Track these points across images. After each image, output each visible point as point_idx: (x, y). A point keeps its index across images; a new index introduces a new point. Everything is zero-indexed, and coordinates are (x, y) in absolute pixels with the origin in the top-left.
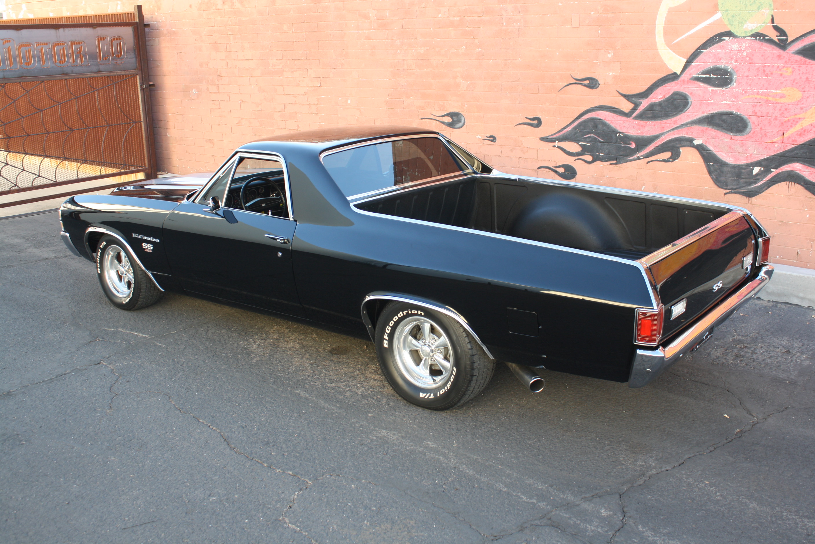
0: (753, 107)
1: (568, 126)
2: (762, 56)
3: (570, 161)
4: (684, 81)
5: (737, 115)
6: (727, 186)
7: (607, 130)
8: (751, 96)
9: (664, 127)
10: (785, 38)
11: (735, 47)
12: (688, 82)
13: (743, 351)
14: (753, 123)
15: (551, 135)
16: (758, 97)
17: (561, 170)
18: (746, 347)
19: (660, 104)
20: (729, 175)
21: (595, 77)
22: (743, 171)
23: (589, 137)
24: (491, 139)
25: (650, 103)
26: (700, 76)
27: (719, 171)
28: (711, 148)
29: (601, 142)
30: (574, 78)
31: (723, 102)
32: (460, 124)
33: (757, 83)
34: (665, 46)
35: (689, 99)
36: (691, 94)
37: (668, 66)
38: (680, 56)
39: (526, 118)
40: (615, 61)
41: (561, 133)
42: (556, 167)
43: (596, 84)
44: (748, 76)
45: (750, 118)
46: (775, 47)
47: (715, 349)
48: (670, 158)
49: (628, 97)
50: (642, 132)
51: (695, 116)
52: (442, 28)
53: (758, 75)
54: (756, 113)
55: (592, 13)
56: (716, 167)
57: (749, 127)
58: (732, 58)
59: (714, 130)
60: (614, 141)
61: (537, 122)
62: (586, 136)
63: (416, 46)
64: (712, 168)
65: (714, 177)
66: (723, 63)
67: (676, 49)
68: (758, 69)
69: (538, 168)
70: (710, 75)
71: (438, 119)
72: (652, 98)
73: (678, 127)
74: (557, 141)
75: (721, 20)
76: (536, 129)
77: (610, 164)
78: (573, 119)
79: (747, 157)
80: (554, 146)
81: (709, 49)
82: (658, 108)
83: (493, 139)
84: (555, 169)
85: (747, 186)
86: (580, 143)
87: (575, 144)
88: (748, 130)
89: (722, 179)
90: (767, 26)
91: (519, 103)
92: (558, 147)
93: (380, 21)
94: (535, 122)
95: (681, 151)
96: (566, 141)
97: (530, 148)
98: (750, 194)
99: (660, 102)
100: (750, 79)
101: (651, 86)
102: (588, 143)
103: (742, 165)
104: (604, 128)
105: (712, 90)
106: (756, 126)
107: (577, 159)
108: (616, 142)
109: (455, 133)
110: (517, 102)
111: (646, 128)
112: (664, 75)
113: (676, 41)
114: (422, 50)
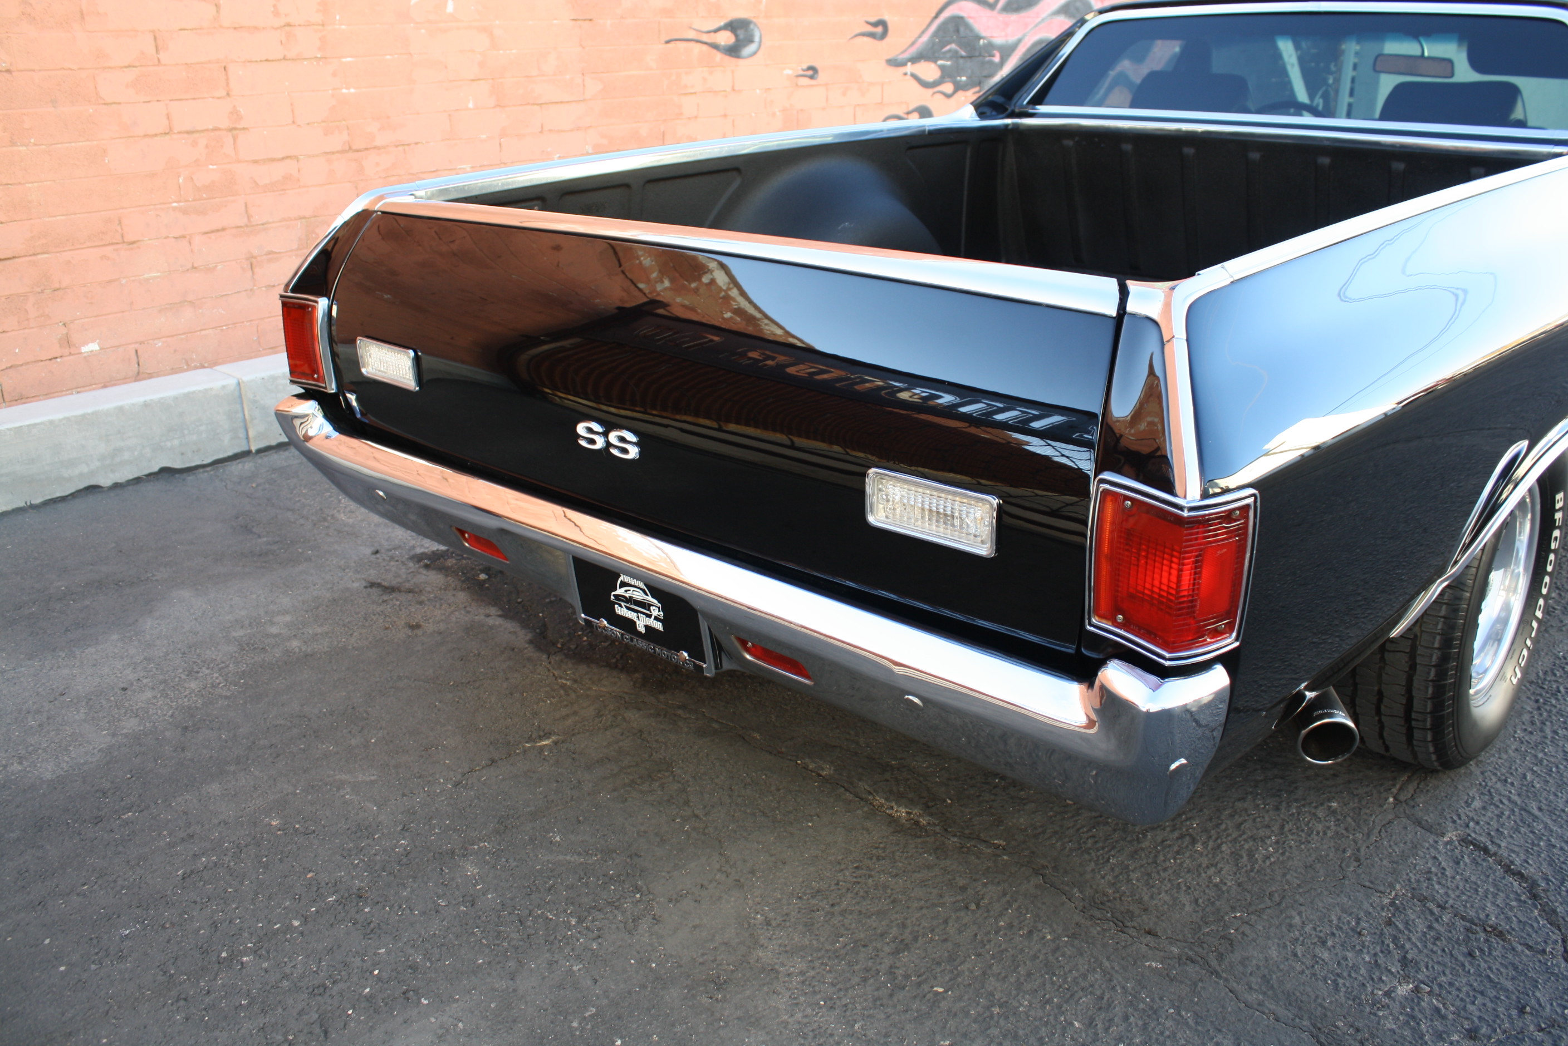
1: (923, 32)
3: (924, 98)
7: (969, 34)
9: (1029, 24)
15: (901, 53)
23: (950, 51)
24: (810, 73)
29: (962, 57)
32: (752, 47)
39: (867, 22)
41: (915, 48)
42: (908, 113)
50: (1007, 34)
60: (977, 54)
61: (880, 29)
62: (945, 49)
71: (705, 38)
73: (1040, 22)
74: (909, 64)
76: (880, 43)
77: (972, 94)
78: (928, 20)
80: (905, 74)
84: (906, 117)
87: (932, 65)
92: (912, 75)
94: (879, 30)
96: (920, 61)
97: (872, 83)
102: (947, 60)
104: (967, 32)
107: (934, 93)
108: (980, 55)
109: (743, 67)
111: (1010, 27)
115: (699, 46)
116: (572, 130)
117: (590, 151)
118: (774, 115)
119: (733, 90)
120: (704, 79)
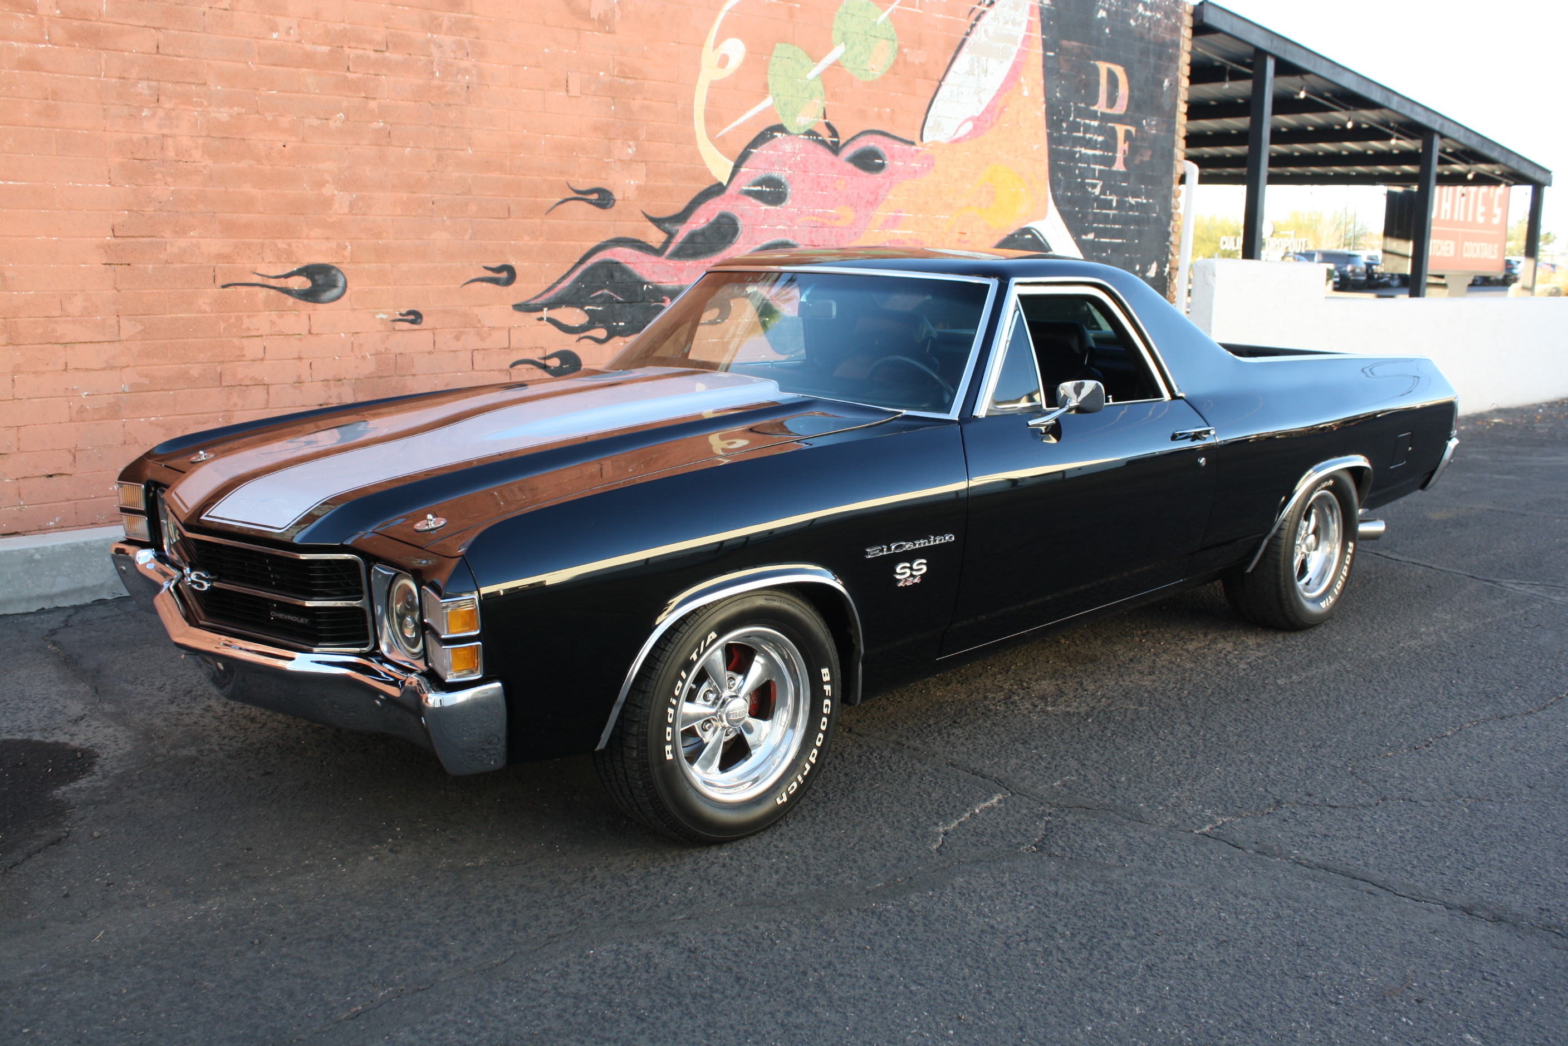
0: (808, 232)
1: (564, 278)
2: (816, 162)
3: (569, 343)
4: (731, 195)
7: (628, 280)
8: (807, 218)
10: (836, 140)
11: (788, 148)
12: (737, 198)
15: (535, 298)
16: (815, 219)
17: (554, 363)
19: (702, 233)
21: (607, 188)
23: (601, 296)
24: (411, 317)
25: (689, 230)
26: (752, 188)
29: (618, 302)
30: (573, 189)
31: (778, 227)
32: (335, 292)
33: (812, 200)
34: (707, 140)
35: (740, 224)
36: (741, 215)
37: (713, 172)
38: (726, 157)
39: (487, 268)
40: (639, 162)
41: (552, 294)
42: (545, 358)
43: (609, 200)
44: (803, 190)
46: (827, 150)
48: (718, 318)
49: (658, 222)
50: (680, 280)
51: (747, 249)
52: (281, 65)
53: (813, 188)
54: (813, 241)
55: (601, 74)
58: (785, 164)
60: (639, 299)
61: (506, 275)
62: (595, 294)
63: (206, 103)
66: (776, 170)
67: (720, 143)
68: (813, 180)
69: (513, 366)
70: (762, 188)
71: (273, 282)
72: (692, 223)
74: (545, 309)
75: (771, 108)
76: (505, 288)
78: (571, 265)
80: (541, 319)
81: (760, 149)
82: (700, 239)
83: (415, 317)
84: (542, 362)
86: (586, 308)
87: (579, 310)
90: (819, 123)
91: (471, 239)
92: (549, 320)
94: (504, 275)
95: (732, 305)
96: (560, 307)
97: (494, 328)
99: (703, 229)
100: (805, 194)
101: (691, 203)
102: (598, 306)
104: (625, 277)
105: (766, 210)
107: (580, 339)
108: (643, 301)
109: (322, 312)
110: (467, 237)
111: (685, 273)
112: (706, 187)
113: (721, 133)
114: (223, 115)
115: (265, 290)
116: (104, 369)
117: (127, 390)
118: (364, 358)
119: (310, 333)
120: (273, 323)
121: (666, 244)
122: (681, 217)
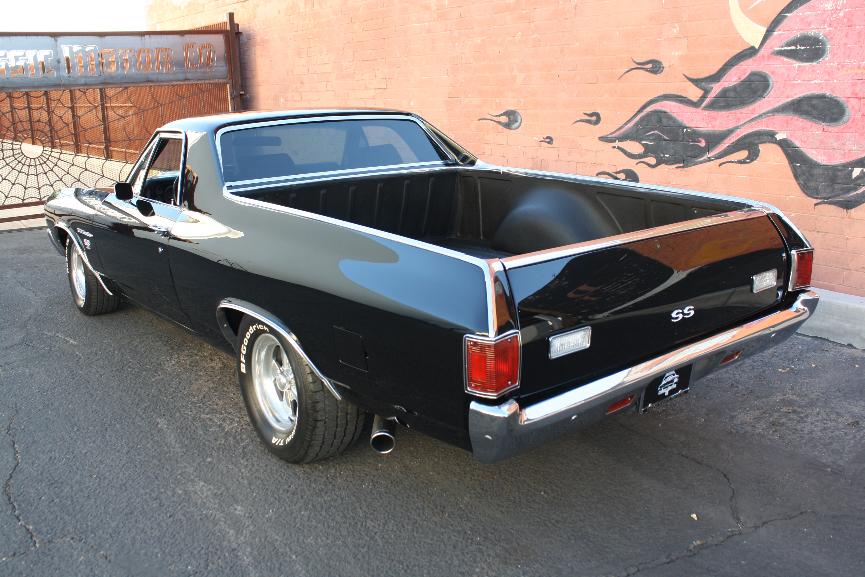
0: (853, 85)
1: (629, 121)
3: (631, 165)
4: (763, 56)
5: (831, 98)
6: (818, 194)
7: (672, 124)
8: (849, 72)
9: (739, 119)
11: (828, 7)
12: (769, 58)
13: (786, 417)
14: (853, 108)
15: (611, 134)
16: (860, 71)
17: (622, 176)
18: (794, 411)
19: (734, 89)
20: (820, 180)
21: (658, 59)
22: (839, 173)
23: (653, 135)
24: (548, 140)
25: (722, 87)
26: (784, 48)
27: (807, 174)
28: (797, 143)
29: (666, 140)
30: (635, 62)
31: (813, 82)
32: (517, 125)
33: (858, 53)
34: (741, 12)
35: (770, 80)
36: (773, 73)
37: (744, 39)
38: (759, 24)
39: (585, 114)
40: (682, 38)
41: (622, 131)
42: (616, 173)
43: (660, 68)
44: (846, 44)
45: (848, 101)
47: (747, 411)
48: (747, 158)
49: (696, 82)
50: (713, 126)
51: (778, 102)
52: (498, 13)
53: (859, 41)
54: (857, 94)
56: (804, 168)
57: (847, 113)
58: (824, 22)
59: (801, 119)
60: (680, 139)
62: (649, 134)
63: (474, 37)
64: (799, 171)
65: (802, 182)
66: (813, 29)
67: (753, 14)
68: (859, 33)
69: (598, 175)
70: (797, 47)
71: (495, 119)
72: (725, 81)
73: (756, 118)
74: (617, 141)
76: (595, 126)
77: (677, 168)
78: (634, 113)
79: (844, 154)
80: (614, 147)
81: (795, 12)
82: (732, 94)
83: (550, 140)
84: (615, 175)
85: (843, 193)
86: (643, 142)
87: (637, 144)
88: (845, 118)
89: (812, 184)
91: (577, 96)
92: (619, 148)
93: (439, 11)
94: (594, 118)
95: (760, 148)
96: (626, 140)
97: (588, 150)
98: (848, 205)
99: (735, 85)
100: (849, 48)
101: (724, 65)
102: (651, 142)
103: (837, 166)
104: (670, 122)
105: (799, 67)
106: (856, 112)
107: (639, 163)
108: (684, 140)
109: (511, 134)
110: (575, 95)
111: (718, 121)
112: (739, 51)
113: (754, 5)
114: (478, 41)
115: (492, 122)
118: (528, 159)
119: (507, 144)
120: (494, 138)
121: (704, 97)
122: (716, 77)
